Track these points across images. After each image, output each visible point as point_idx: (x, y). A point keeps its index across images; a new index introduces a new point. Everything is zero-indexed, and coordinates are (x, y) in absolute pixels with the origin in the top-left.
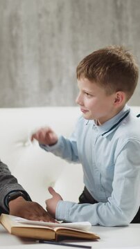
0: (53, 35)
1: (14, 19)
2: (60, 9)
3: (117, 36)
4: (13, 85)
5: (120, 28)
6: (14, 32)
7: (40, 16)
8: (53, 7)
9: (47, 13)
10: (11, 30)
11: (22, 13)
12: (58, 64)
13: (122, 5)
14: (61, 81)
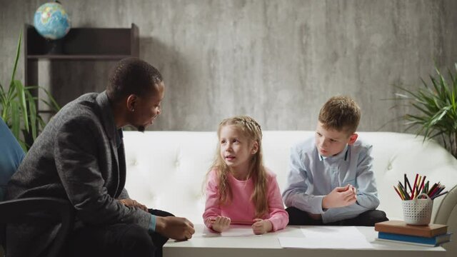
0: (246, 68)
1: (213, 52)
2: (253, 45)
3: (302, 68)
4: (211, 112)
5: (305, 62)
6: (212, 65)
7: (235, 51)
8: (246, 43)
9: (241, 48)
10: (209, 64)
11: (219, 48)
12: (250, 94)
13: (306, 43)
14: (253, 109)
